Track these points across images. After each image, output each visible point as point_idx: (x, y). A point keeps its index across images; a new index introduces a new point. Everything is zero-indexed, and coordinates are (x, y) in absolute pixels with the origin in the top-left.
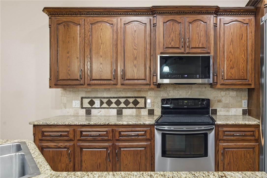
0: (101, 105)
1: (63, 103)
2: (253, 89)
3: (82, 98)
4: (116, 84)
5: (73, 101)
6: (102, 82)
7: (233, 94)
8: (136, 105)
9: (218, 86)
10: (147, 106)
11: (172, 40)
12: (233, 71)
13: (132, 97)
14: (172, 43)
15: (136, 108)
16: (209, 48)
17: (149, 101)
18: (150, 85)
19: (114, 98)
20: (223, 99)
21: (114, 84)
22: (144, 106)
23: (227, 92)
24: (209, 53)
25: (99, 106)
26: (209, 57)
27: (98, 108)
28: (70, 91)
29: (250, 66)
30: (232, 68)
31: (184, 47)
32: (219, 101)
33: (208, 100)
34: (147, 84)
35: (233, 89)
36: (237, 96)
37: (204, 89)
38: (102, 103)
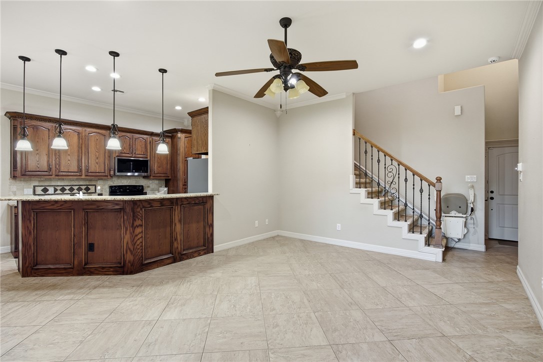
0: (55, 192)
1: (12, 192)
2: (170, 179)
3: (34, 187)
4: (81, 176)
5: (25, 189)
6: (69, 174)
7: (157, 182)
8: (87, 191)
9: (152, 177)
10: (97, 191)
11: (125, 148)
12: (160, 169)
13: (85, 185)
14: (125, 150)
15: (87, 193)
16: (147, 155)
17: (99, 188)
18: (107, 176)
19: (68, 186)
20: (151, 185)
21: (80, 176)
22: (94, 192)
23: (153, 181)
24: (147, 158)
25: (53, 193)
26: (147, 161)
27: (52, 194)
28: (21, 180)
29: (169, 166)
30: (159, 167)
31: (132, 153)
32: (148, 187)
33: (142, 186)
34: (106, 176)
35: (156, 179)
36: (159, 183)
37: (138, 179)
38: (56, 190)
